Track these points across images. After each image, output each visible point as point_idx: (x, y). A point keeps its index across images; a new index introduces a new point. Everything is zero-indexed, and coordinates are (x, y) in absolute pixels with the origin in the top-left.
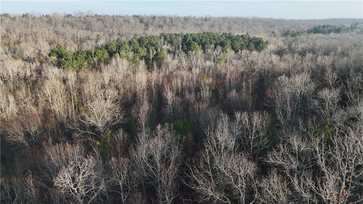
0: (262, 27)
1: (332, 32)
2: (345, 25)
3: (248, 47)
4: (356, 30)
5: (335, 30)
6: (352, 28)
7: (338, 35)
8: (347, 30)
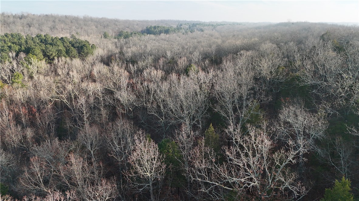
0: (94, 27)
1: (162, 33)
2: (173, 26)
3: (68, 52)
4: (181, 31)
6: (178, 29)
7: (168, 36)
8: (174, 30)
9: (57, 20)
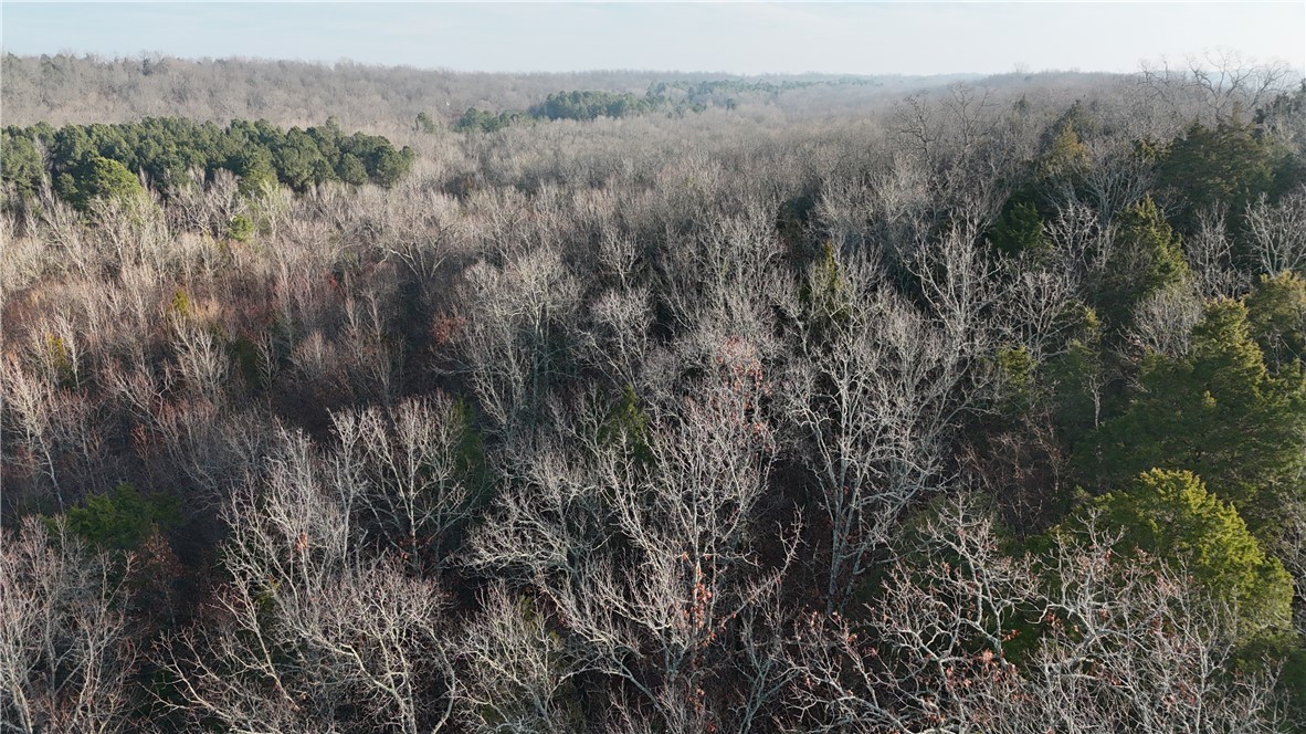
0: (378, 98)
1: (601, 114)
2: (633, 90)
3: (341, 171)
4: (661, 106)
5: (607, 106)
6: (651, 102)
7: (619, 122)
8: (638, 106)
9: (258, 78)
